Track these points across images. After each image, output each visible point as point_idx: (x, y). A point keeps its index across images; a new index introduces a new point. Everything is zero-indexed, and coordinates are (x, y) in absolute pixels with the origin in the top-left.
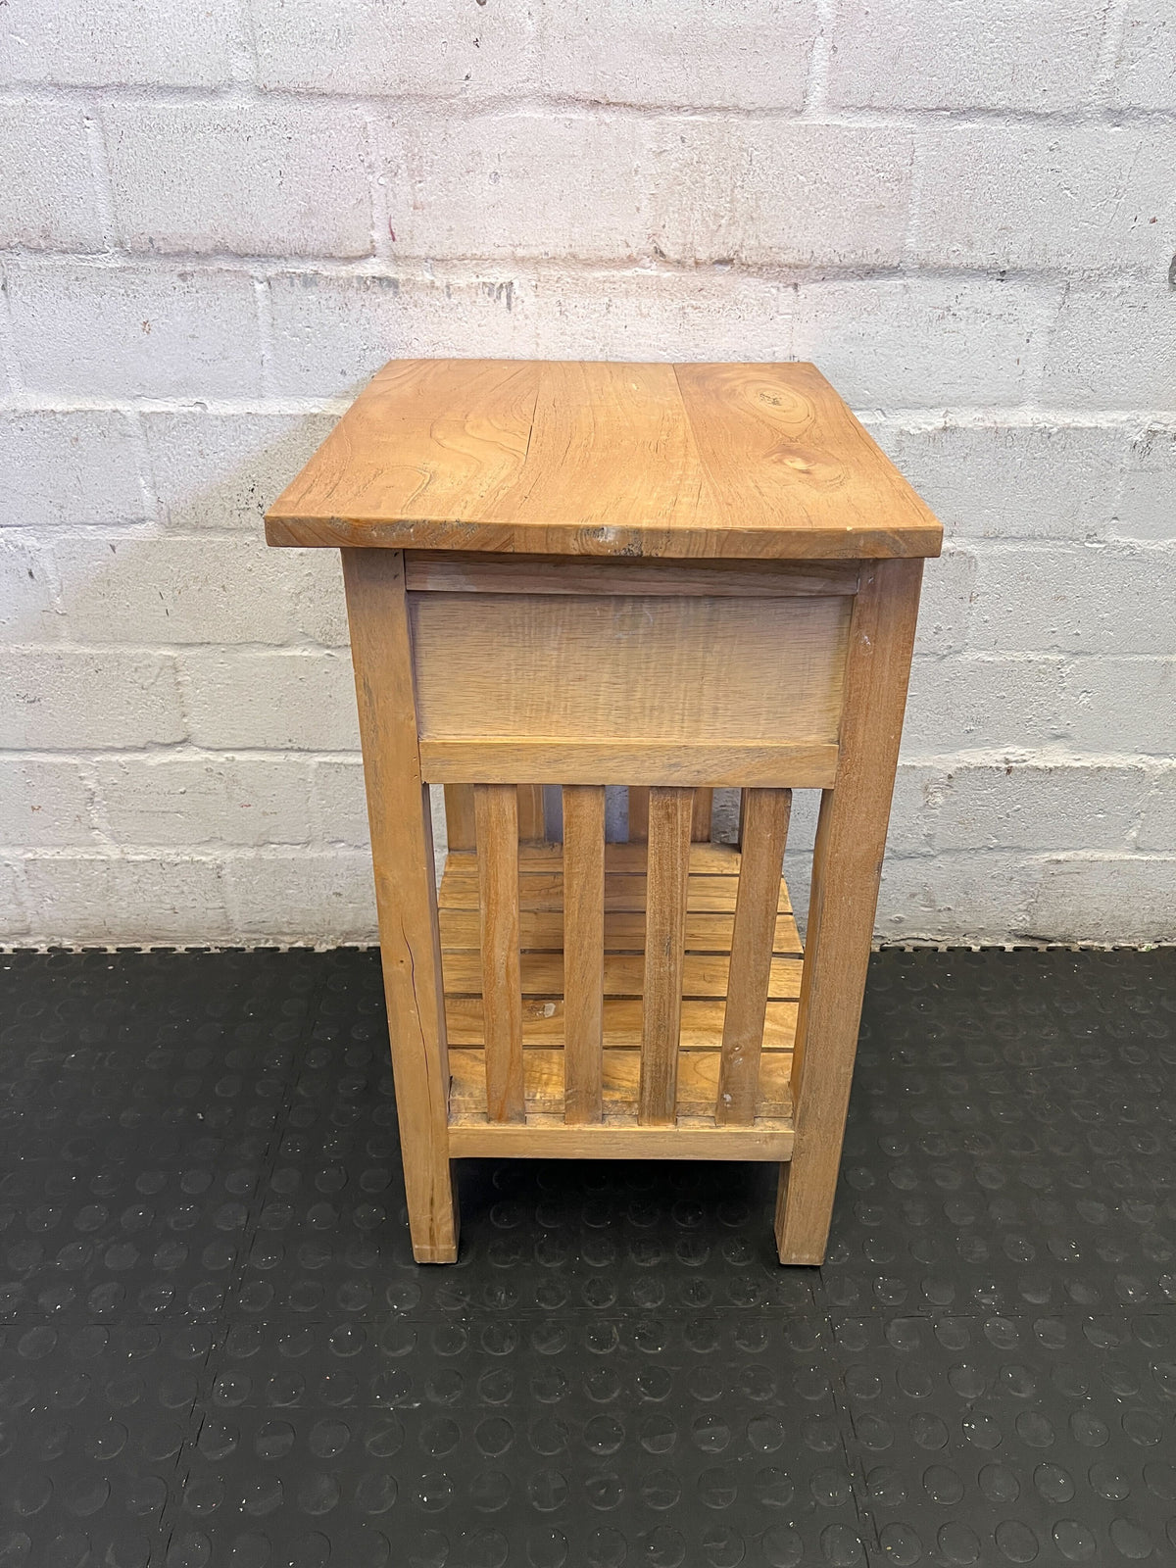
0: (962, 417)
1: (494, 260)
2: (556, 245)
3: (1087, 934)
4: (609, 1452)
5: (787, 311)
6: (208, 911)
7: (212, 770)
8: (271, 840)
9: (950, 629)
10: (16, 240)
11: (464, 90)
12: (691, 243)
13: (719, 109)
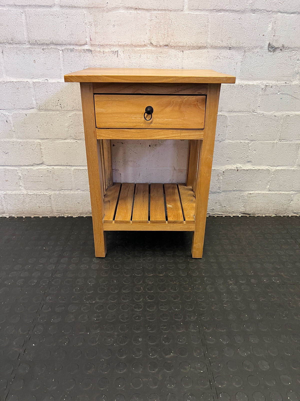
1: (114, 45)
2: (128, 42)
3: (259, 213)
5: (181, 57)
6: (47, 207)
7: (49, 171)
8: (62, 189)
9: (222, 134)
10: (5, 41)
11: (107, 6)
12: (159, 41)
13: (164, 10)
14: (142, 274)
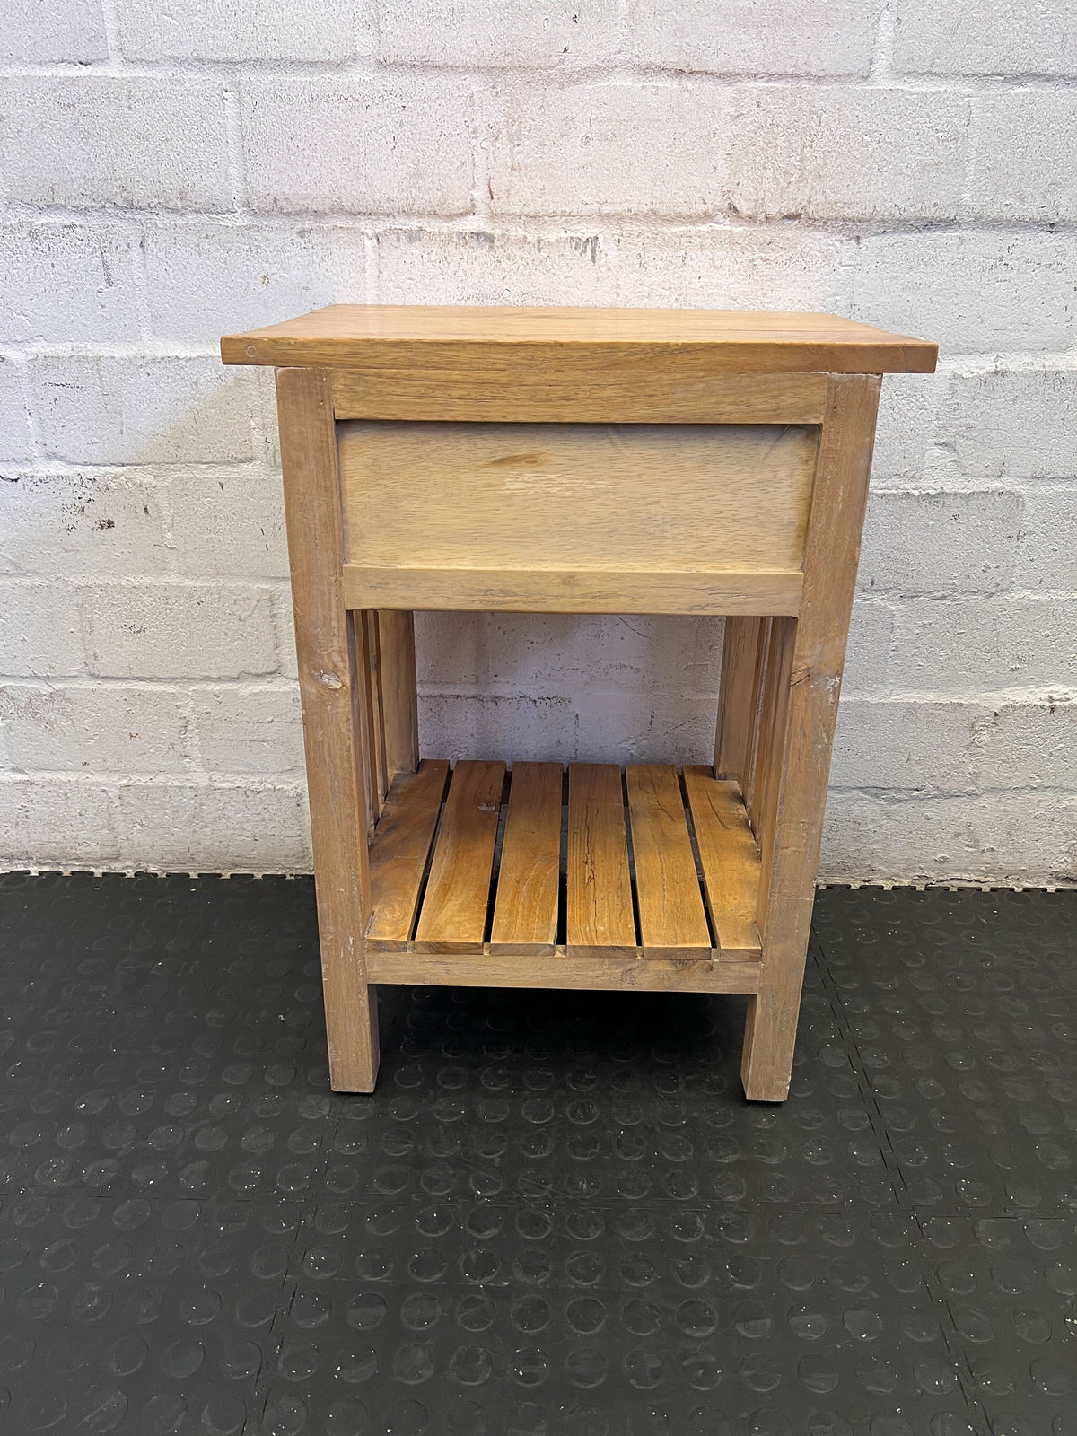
0: (1012, 361)
1: (582, 216)
2: (639, 202)
4: (704, 1334)
5: (850, 263)
6: (286, 839)
9: (997, 567)
10: (157, 201)
11: (562, 62)
12: (763, 199)
13: (792, 76)
14: (691, 1154)
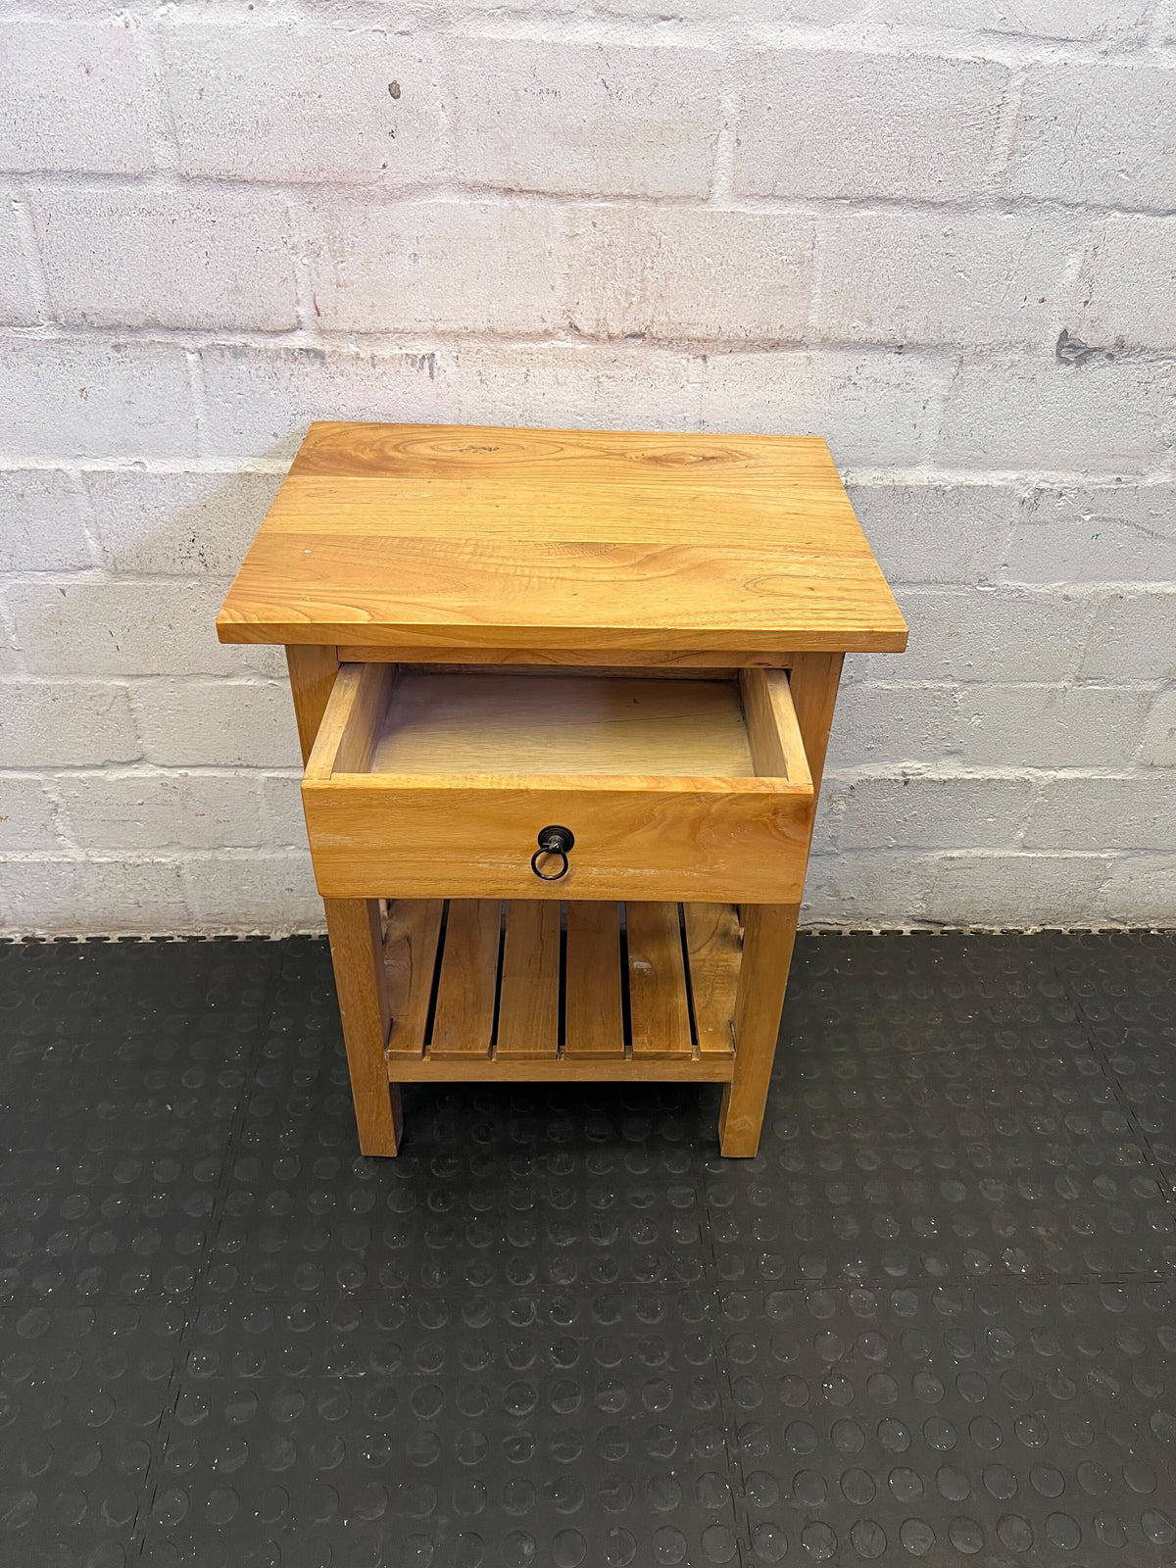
0: (862, 476)
1: (416, 333)
2: (475, 320)
3: (978, 919)
4: (524, 1413)
5: (697, 380)
6: (170, 905)
7: (167, 785)
8: (226, 843)
11: (382, 178)
12: (604, 319)
13: (628, 197)
14: (534, 1239)
